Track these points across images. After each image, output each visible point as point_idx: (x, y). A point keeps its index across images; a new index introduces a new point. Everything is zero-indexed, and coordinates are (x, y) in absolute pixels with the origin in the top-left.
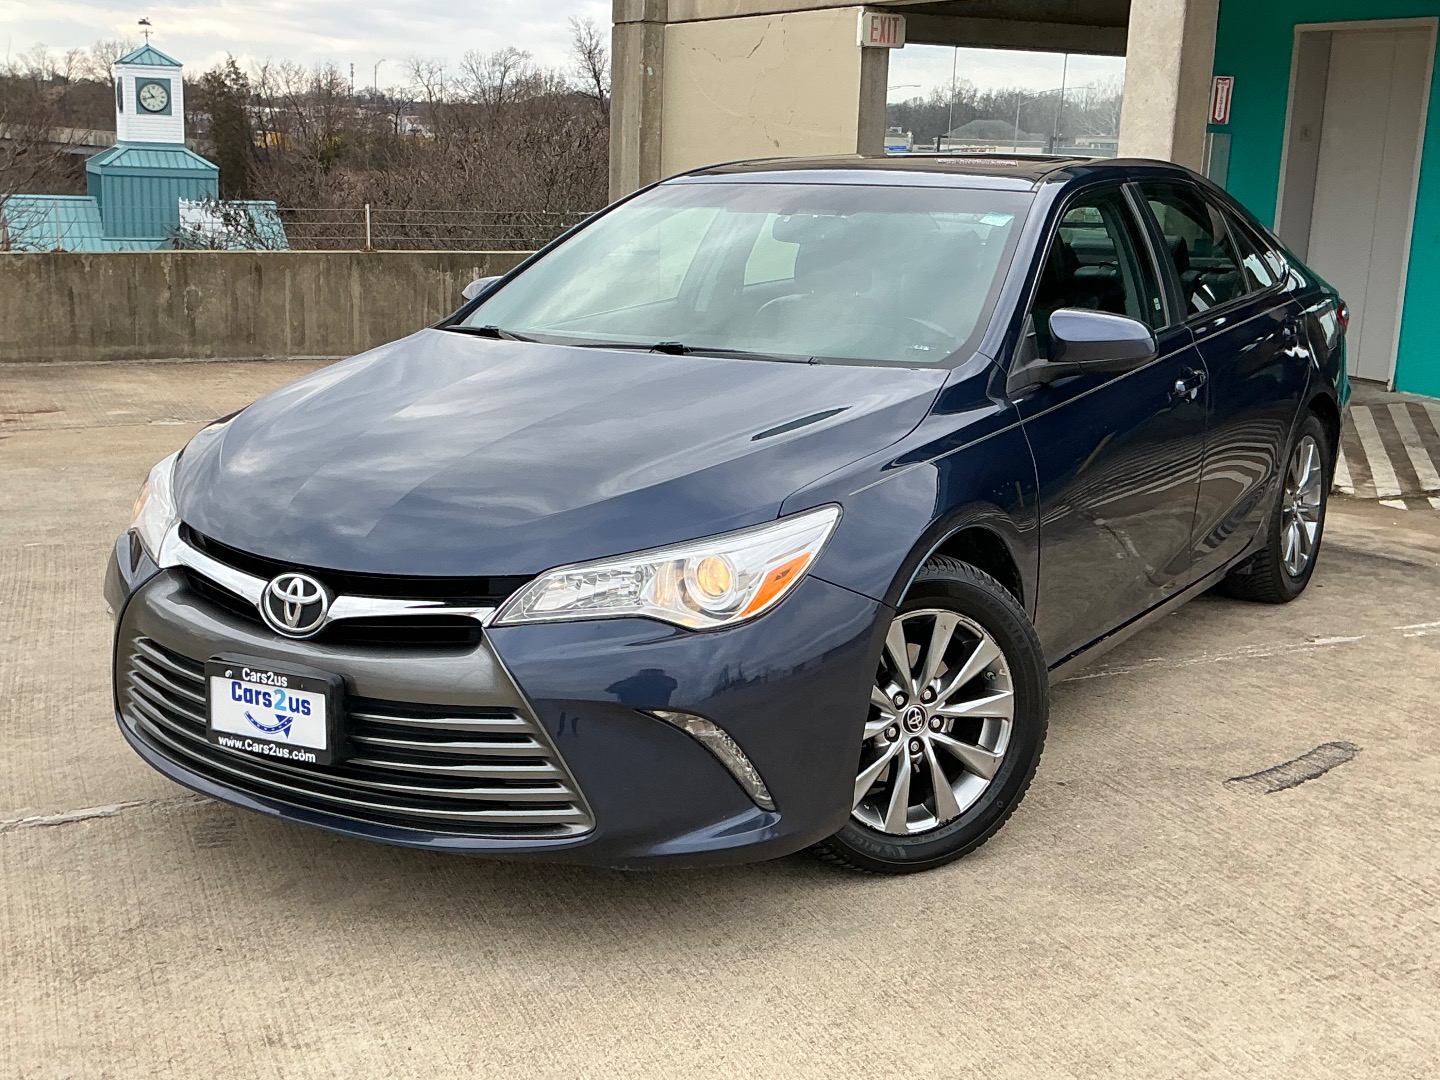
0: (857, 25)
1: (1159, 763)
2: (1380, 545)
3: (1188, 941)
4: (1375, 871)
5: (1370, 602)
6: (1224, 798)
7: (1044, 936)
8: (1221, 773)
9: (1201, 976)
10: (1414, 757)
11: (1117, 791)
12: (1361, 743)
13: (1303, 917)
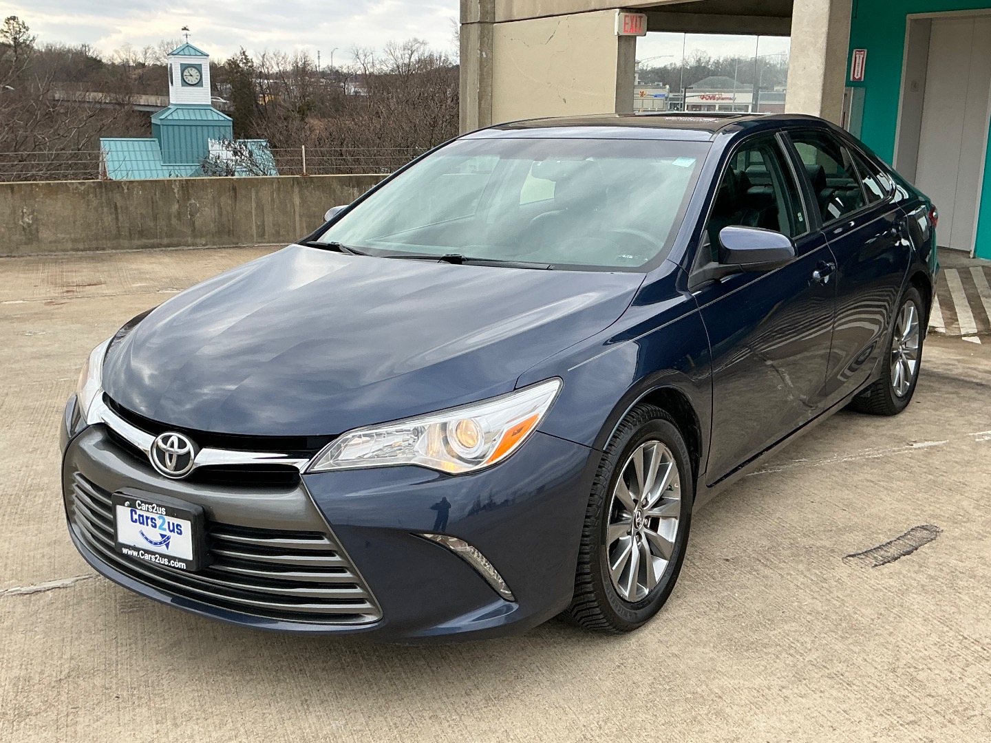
0: (615, 22)
1: (798, 543)
2: (960, 371)
3: (809, 691)
4: (948, 632)
5: (952, 415)
6: (842, 571)
7: (704, 687)
8: (842, 551)
9: (816, 722)
10: (980, 537)
11: (766, 566)
12: (942, 525)
13: (894, 671)
